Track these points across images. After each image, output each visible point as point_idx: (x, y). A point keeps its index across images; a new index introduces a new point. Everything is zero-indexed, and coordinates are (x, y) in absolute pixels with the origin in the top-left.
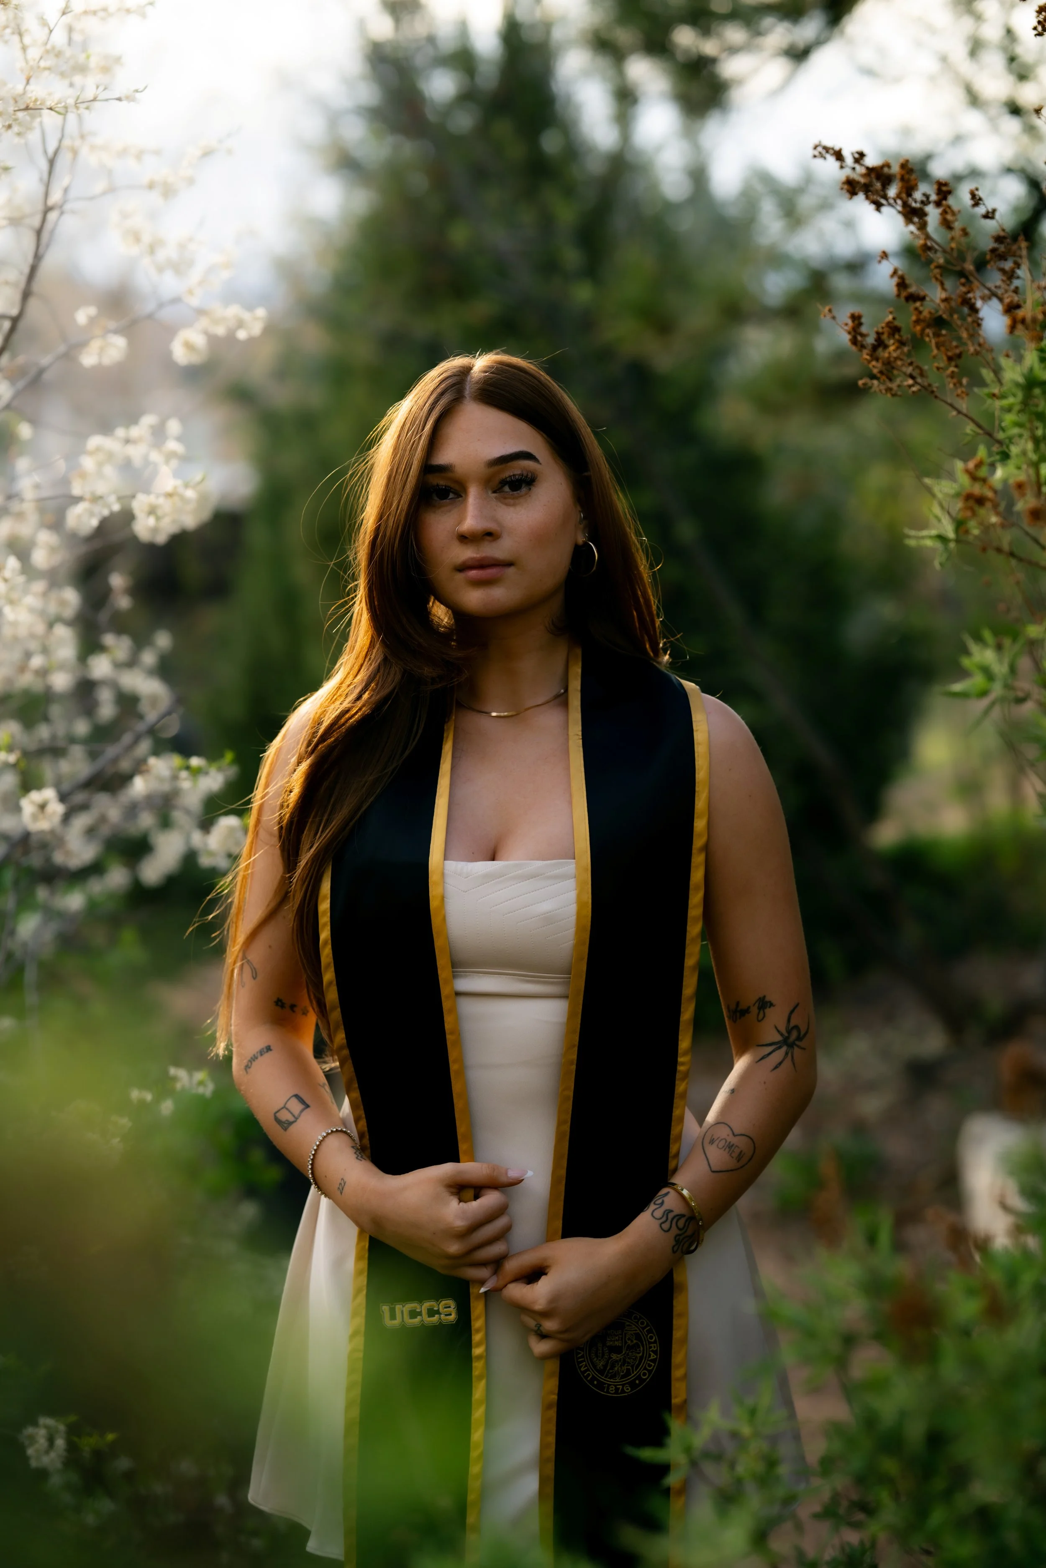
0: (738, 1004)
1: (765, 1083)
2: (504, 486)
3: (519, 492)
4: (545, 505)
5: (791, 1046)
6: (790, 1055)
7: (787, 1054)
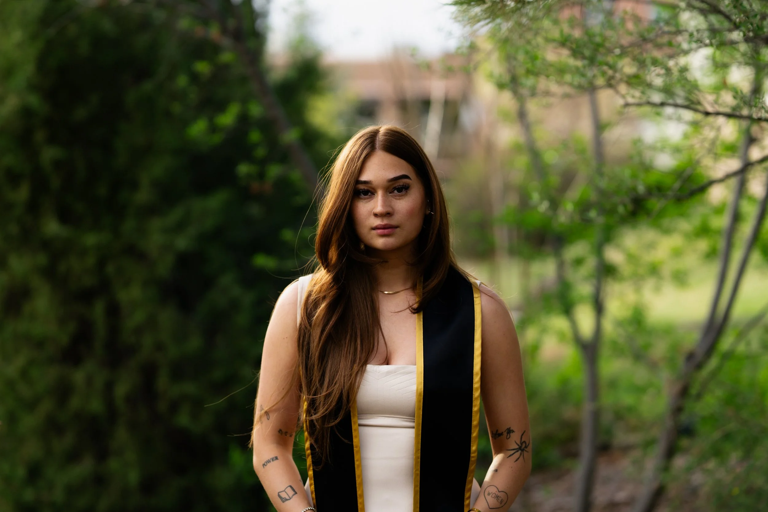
0: (497, 431)
1: (512, 467)
2: (395, 190)
3: (402, 193)
4: (413, 199)
5: (523, 450)
6: (522, 455)
7: (521, 454)
